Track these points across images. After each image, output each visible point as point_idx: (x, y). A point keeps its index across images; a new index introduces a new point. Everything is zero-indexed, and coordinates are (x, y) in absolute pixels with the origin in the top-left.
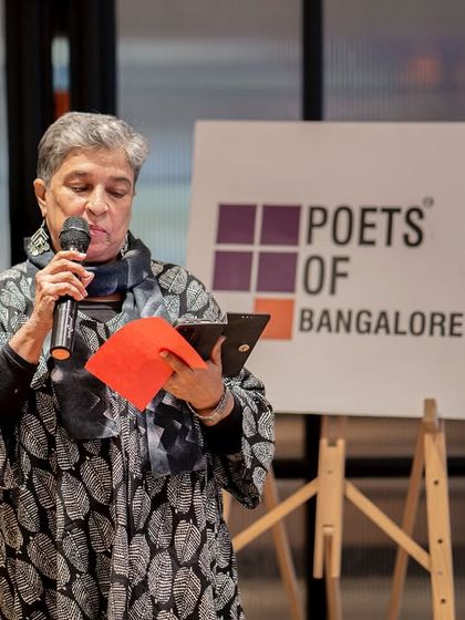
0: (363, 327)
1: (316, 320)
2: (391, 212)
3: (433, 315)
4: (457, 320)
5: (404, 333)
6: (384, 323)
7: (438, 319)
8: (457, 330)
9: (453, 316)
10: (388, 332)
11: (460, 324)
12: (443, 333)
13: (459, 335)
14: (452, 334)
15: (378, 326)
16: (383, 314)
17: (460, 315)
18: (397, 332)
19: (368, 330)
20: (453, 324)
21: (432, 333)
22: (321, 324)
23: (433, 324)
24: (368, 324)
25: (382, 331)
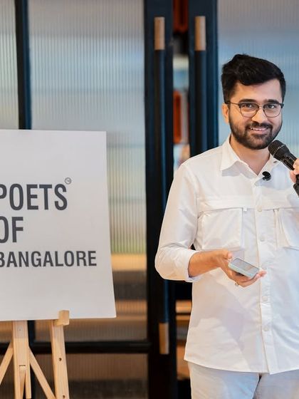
0: (36, 263)
1: (6, 259)
2: (46, 187)
3: (78, 253)
4: (92, 255)
5: (62, 265)
6: (49, 259)
7: (81, 255)
8: (93, 261)
9: (90, 252)
10: (52, 265)
11: (94, 258)
12: (85, 265)
13: (95, 265)
14: (90, 264)
15: (46, 261)
16: (48, 253)
17: (94, 252)
18: (57, 265)
19: (40, 264)
20: (90, 258)
21: (78, 265)
22: (9, 262)
23: (78, 258)
24: (39, 260)
25: (48, 264)
